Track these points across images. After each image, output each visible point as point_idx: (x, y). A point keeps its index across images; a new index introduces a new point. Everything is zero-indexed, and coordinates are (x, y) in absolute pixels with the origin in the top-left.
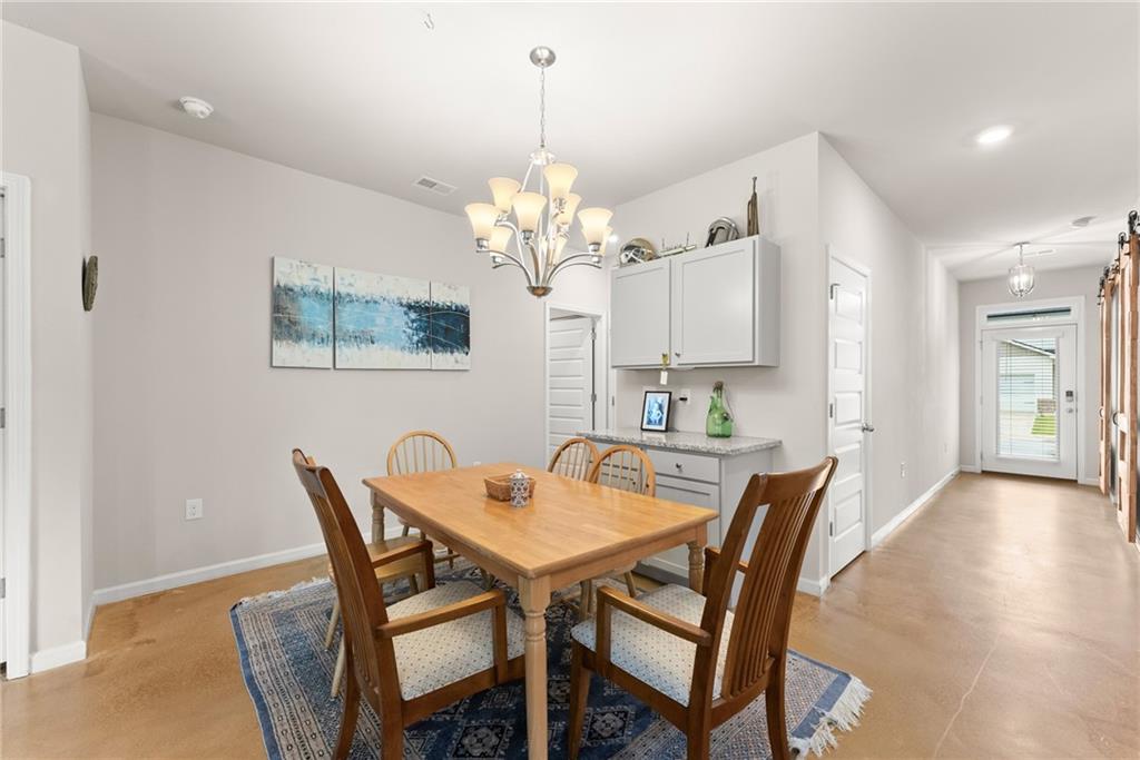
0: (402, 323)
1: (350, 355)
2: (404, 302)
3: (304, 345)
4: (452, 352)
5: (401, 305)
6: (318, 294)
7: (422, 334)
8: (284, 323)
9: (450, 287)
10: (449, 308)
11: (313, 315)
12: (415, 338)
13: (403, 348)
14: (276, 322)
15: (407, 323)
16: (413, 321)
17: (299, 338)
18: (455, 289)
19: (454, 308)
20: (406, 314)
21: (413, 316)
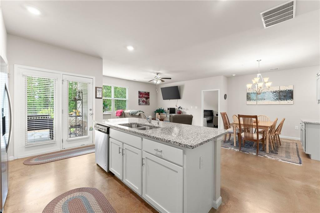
0: (271, 95)
1: (260, 102)
2: (272, 91)
3: (251, 101)
4: (287, 100)
5: (271, 92)
6: (254, 93)
7: (277, 97)
8: (249, 98)
9: (286, 86)
10: (286, 91)
11: (253, 96)
12: (275, 98)
13: (272, 100)
14: (247, 98)
15: (273, 95)
16: (275, 95)
17: (251, 100)
18: (288, 86)
19: (287, 90)
20: (273, 94)
21: (275, 94)
